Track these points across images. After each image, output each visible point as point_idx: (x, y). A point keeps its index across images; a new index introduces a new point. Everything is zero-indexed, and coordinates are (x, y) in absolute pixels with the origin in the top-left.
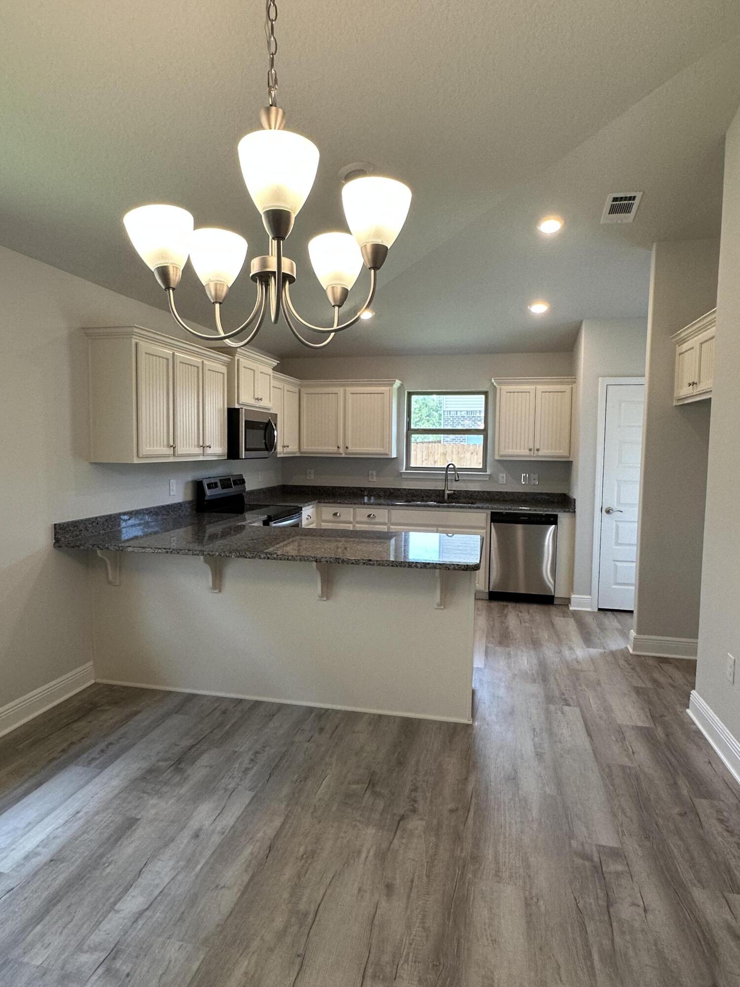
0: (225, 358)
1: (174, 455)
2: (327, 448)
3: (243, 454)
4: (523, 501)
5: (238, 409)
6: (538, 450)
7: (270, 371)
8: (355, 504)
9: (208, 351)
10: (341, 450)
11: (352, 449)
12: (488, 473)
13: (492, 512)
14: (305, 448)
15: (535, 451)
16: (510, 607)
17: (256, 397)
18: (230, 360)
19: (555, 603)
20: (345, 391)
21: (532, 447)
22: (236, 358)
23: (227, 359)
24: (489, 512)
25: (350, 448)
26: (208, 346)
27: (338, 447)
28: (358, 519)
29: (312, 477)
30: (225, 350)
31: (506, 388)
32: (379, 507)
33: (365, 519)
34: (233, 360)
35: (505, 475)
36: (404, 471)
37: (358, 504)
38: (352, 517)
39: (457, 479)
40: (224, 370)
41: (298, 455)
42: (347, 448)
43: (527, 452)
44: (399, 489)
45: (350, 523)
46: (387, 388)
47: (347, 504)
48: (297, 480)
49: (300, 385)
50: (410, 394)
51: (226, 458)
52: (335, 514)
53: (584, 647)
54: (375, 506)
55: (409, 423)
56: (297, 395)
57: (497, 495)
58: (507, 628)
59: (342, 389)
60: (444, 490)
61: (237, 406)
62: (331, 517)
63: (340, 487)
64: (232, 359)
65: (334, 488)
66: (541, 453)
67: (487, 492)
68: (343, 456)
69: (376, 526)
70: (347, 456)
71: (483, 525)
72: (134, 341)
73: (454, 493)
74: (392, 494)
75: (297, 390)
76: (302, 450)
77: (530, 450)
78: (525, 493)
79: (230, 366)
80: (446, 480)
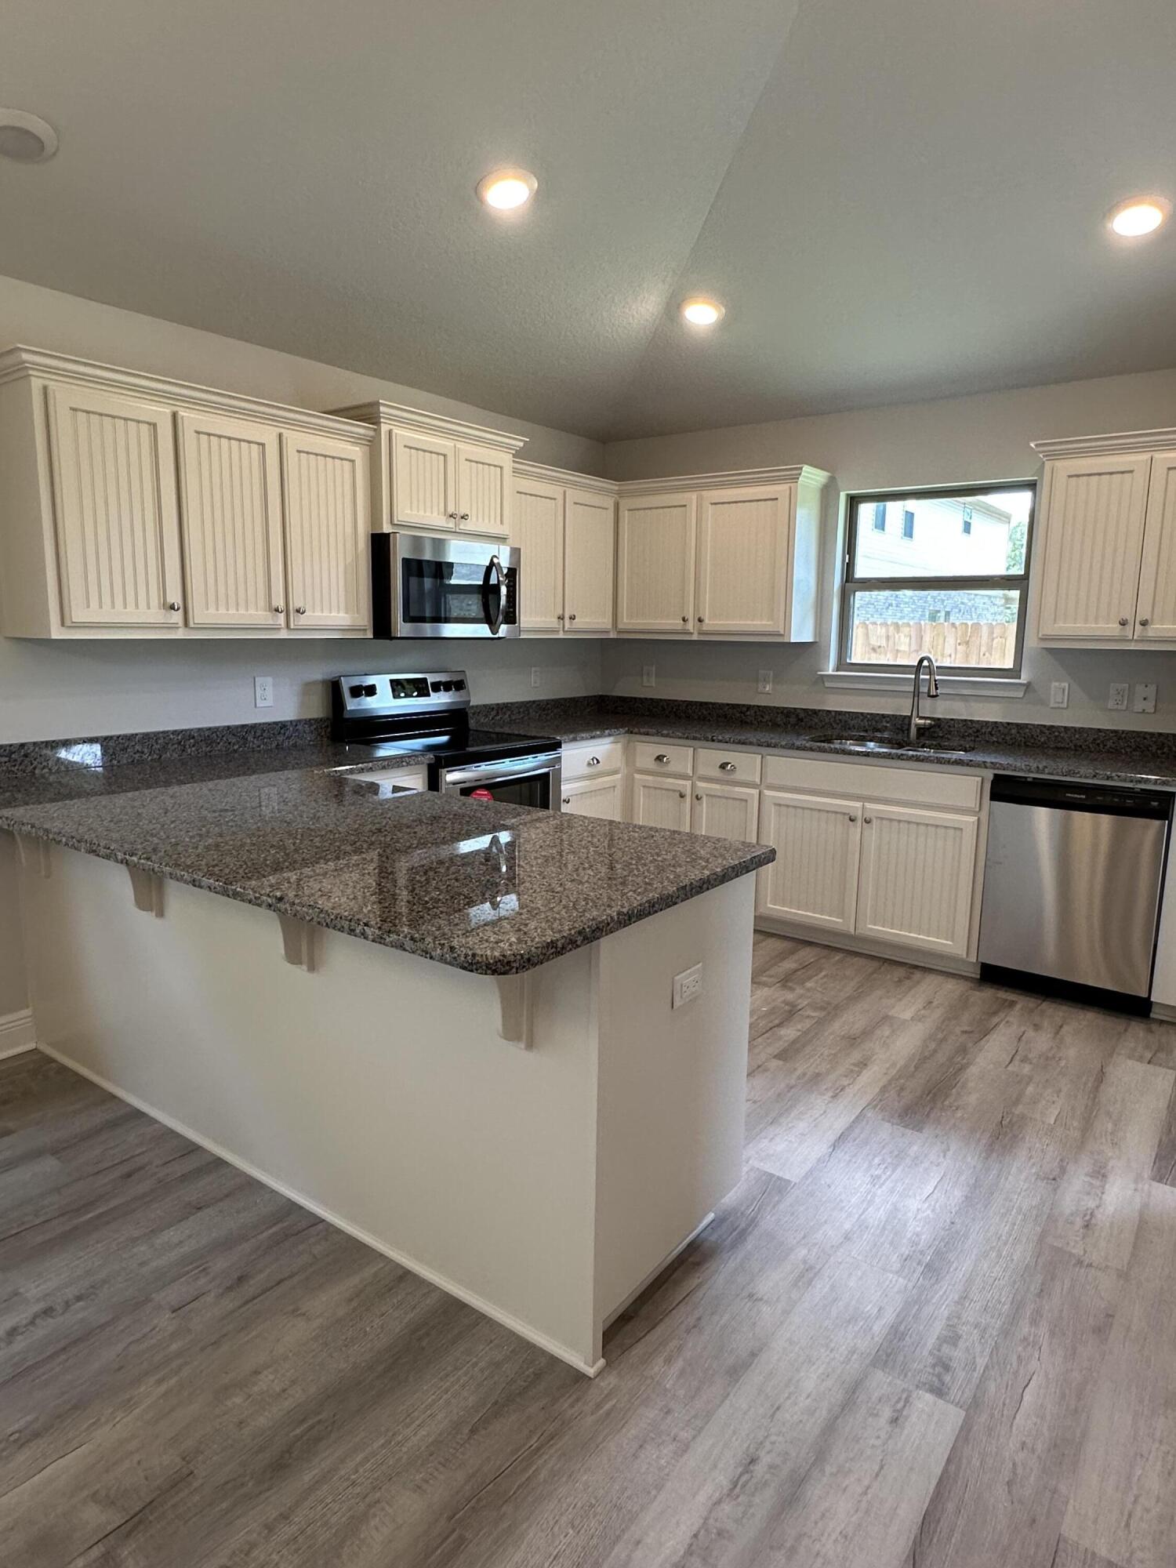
0: (361, 429)
1: (186, 623)
2: (662, 621)
3: (401, 627)
4: (1108, 752)
5: (388, 535)
6: (1144, 623)
7: (506, 459)
8: (695, 738)
9: (328, 419)
10: (690, 626)
11: (710, 624)
12: (1024, 678)
13: (995, 775)
14: (626, 621)
15: (1138, 627)
16: (1018, 1007)
17: (451, 510)
18: (372, 433)
19: (1152, 1015)
20: (700, 499)
21: (1129, 617)
22: (384, 428)
23: (362, 431)
24: (989, 775)
25: (707, 621)
26: (323, 410)
27: (684, 620)
28: (701, 771)
29: (653, 682)
30: (358, 412)
31: (1065, 466)
32: (740, 747)
33: (717, 773)
34: (378, 431)
35: (1067, 685)
36: (830, 672)
37: (700, 739)
38: (690, 766)
39: (933, 692)
40: (357, 452)
41: (612, 635)
42: (700, 620)
43: (1112, 628)
44: (815, 712)
45: (685, 777)
46: (786, 487)
47: (680, 738)
48: (628, 688)
49: (620, 494)
50: (854, 502)
51: (370, 635)
52: (659, 758)
53: (1147, 1173)
54: (733, 746)
55: (849, 567)
56: (611, 513)
57: (1042, 732)
58: (963, 1068)
59: (694, 496)
60: (910, 718)
61: (386, 529)
62: (650, 764)
63: (701, 704)
64: (375, 430)
65: (690, 704)
66: (1152, 631)
67: (1017, 725)
68: (695, 637)
69: (737, 789)
70: (702, 638)
71: (972, 803)
72: (36, 384)
73: (931, 726)
74: (802, 720)
75: (609, 503)
76: (620, 626)
77: (1123, 623)
78: (1115, 732)
79: (373, 446)
80: (916, 694)
